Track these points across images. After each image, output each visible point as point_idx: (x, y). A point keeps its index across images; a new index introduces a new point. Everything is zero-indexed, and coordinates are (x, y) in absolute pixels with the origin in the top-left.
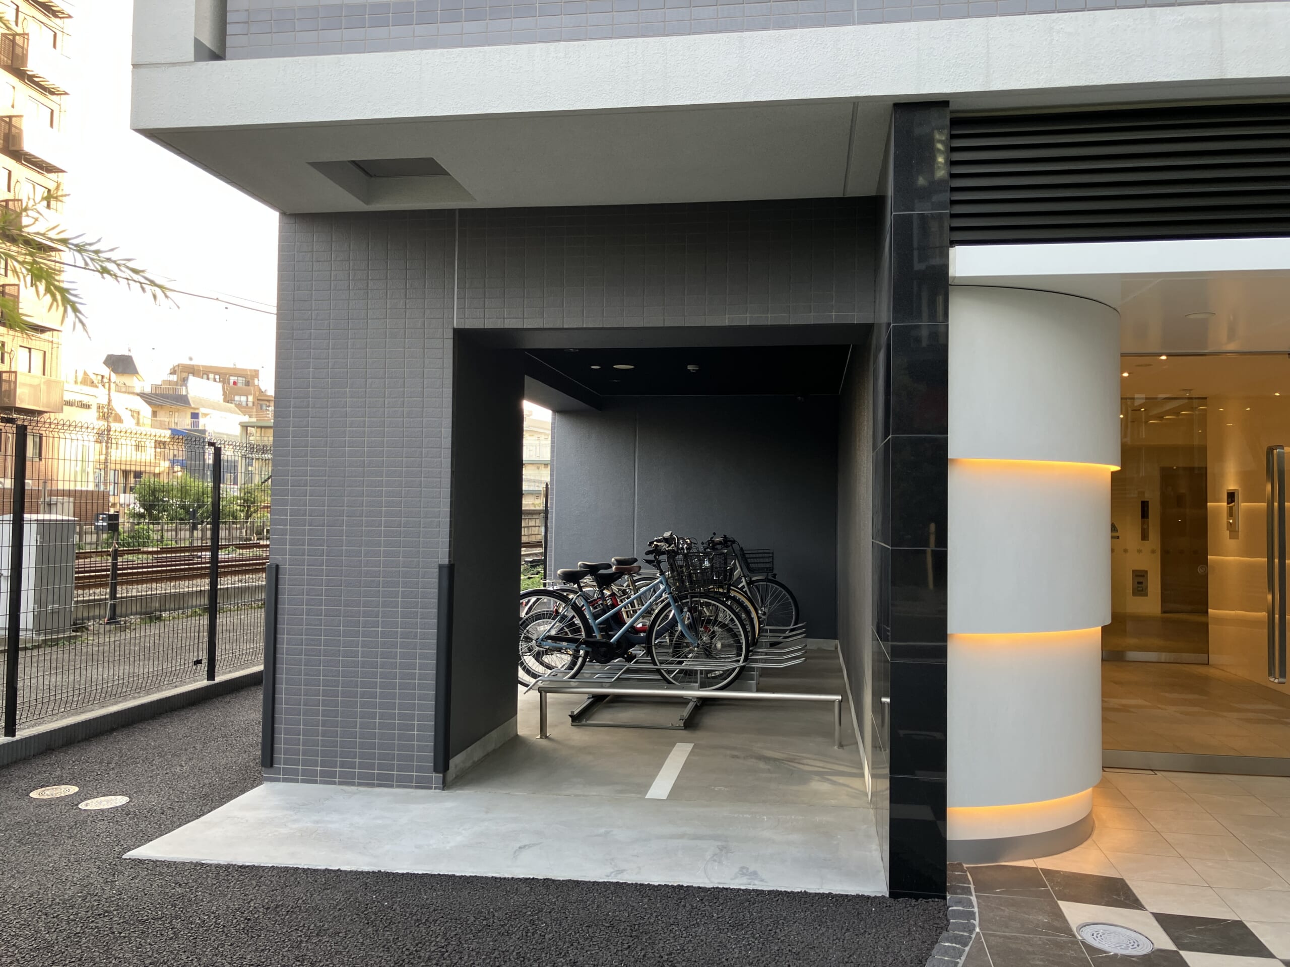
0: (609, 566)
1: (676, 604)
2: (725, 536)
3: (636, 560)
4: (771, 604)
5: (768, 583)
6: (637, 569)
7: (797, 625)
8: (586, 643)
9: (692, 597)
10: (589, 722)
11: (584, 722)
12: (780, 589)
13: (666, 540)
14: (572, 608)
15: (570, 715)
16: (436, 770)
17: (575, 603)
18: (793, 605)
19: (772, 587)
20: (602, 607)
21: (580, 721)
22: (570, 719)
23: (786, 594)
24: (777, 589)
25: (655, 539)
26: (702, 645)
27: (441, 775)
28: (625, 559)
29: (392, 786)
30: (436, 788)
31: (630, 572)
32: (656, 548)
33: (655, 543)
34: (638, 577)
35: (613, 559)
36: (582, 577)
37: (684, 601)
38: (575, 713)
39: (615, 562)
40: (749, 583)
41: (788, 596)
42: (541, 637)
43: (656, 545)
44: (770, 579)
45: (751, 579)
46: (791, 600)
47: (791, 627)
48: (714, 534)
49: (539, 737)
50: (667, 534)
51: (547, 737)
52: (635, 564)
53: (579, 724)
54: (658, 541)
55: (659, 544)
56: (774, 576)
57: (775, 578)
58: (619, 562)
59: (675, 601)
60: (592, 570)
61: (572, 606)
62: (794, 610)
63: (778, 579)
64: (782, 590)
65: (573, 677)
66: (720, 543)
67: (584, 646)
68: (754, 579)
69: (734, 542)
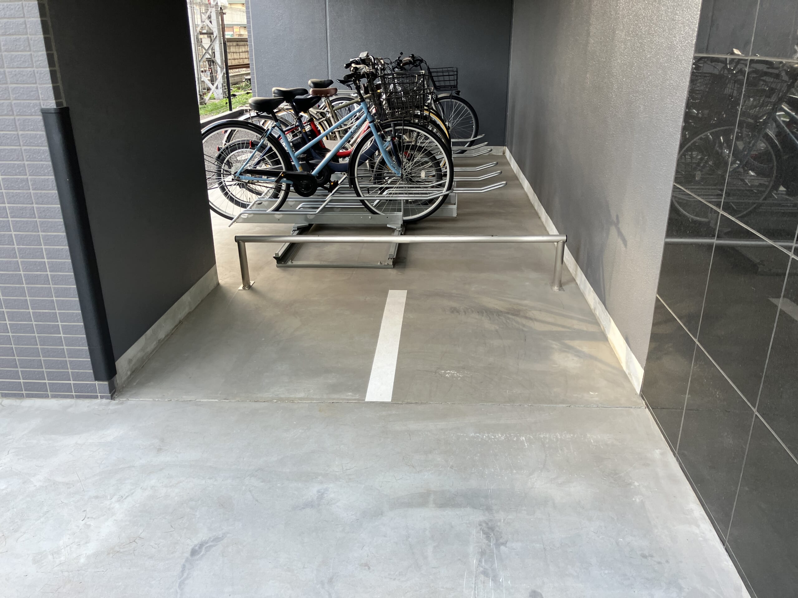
0: (305, 92)
1: (379, 133)
2: (413, 55)
3: (331, 82)
4: (454, 119)
5: (452, 100)
6: (333, 92)
7: (476, 137)
8: (287, 176)
9: (396, 125)
10: (295, 263)
11: (290, 263)
12: (463, 104)
13: (364, 61)
14: (268, 140)
15: (274, 257)
16: (97, 378)
17: (271, 134)
18: (473, 119)
19: (456, 103)
20: (301, 135)
21: (285, 262)
22: (275, 261)
23: (468, 109)
24: (460, 105)
25: (351, 60)
26: (406, 175)
27: (106, 383)
28: (321, 81)
29: (47, 397)
30: (102, 397)
31: (327, 95)
32: (355, 71)
33: (353, 65)
34: (334, 97)
35: (309, 82)
36: (276, 106)
37: (386, 130)
38: (280, 255)
39: (312, 85)
40: (436, 100)
41: (469, 111)
42: (239, 171)
43: (356, 69)
44: (454, 96)
45: (437, 96)
46: (472, 115)
47: (472, 139)
48: (402, 54)
49: (241, 287)
50: (363, 55)
51: (250, 287)
52: (330, 87)
53: (284, 265)
54: (357, 63)
55: (358, 66)
56: (458, 93)
57: (458, 94)
58: (316, 85)
59: (378, 130)
60: (287, 96)
61: (268, 137)
62: (474, 124)
63: (461, 96)
64: (465, 105)
65: (277, 209)
66: (409, 63)
67: (285, 179)
68: (439, 96)
69: (421, 61)
